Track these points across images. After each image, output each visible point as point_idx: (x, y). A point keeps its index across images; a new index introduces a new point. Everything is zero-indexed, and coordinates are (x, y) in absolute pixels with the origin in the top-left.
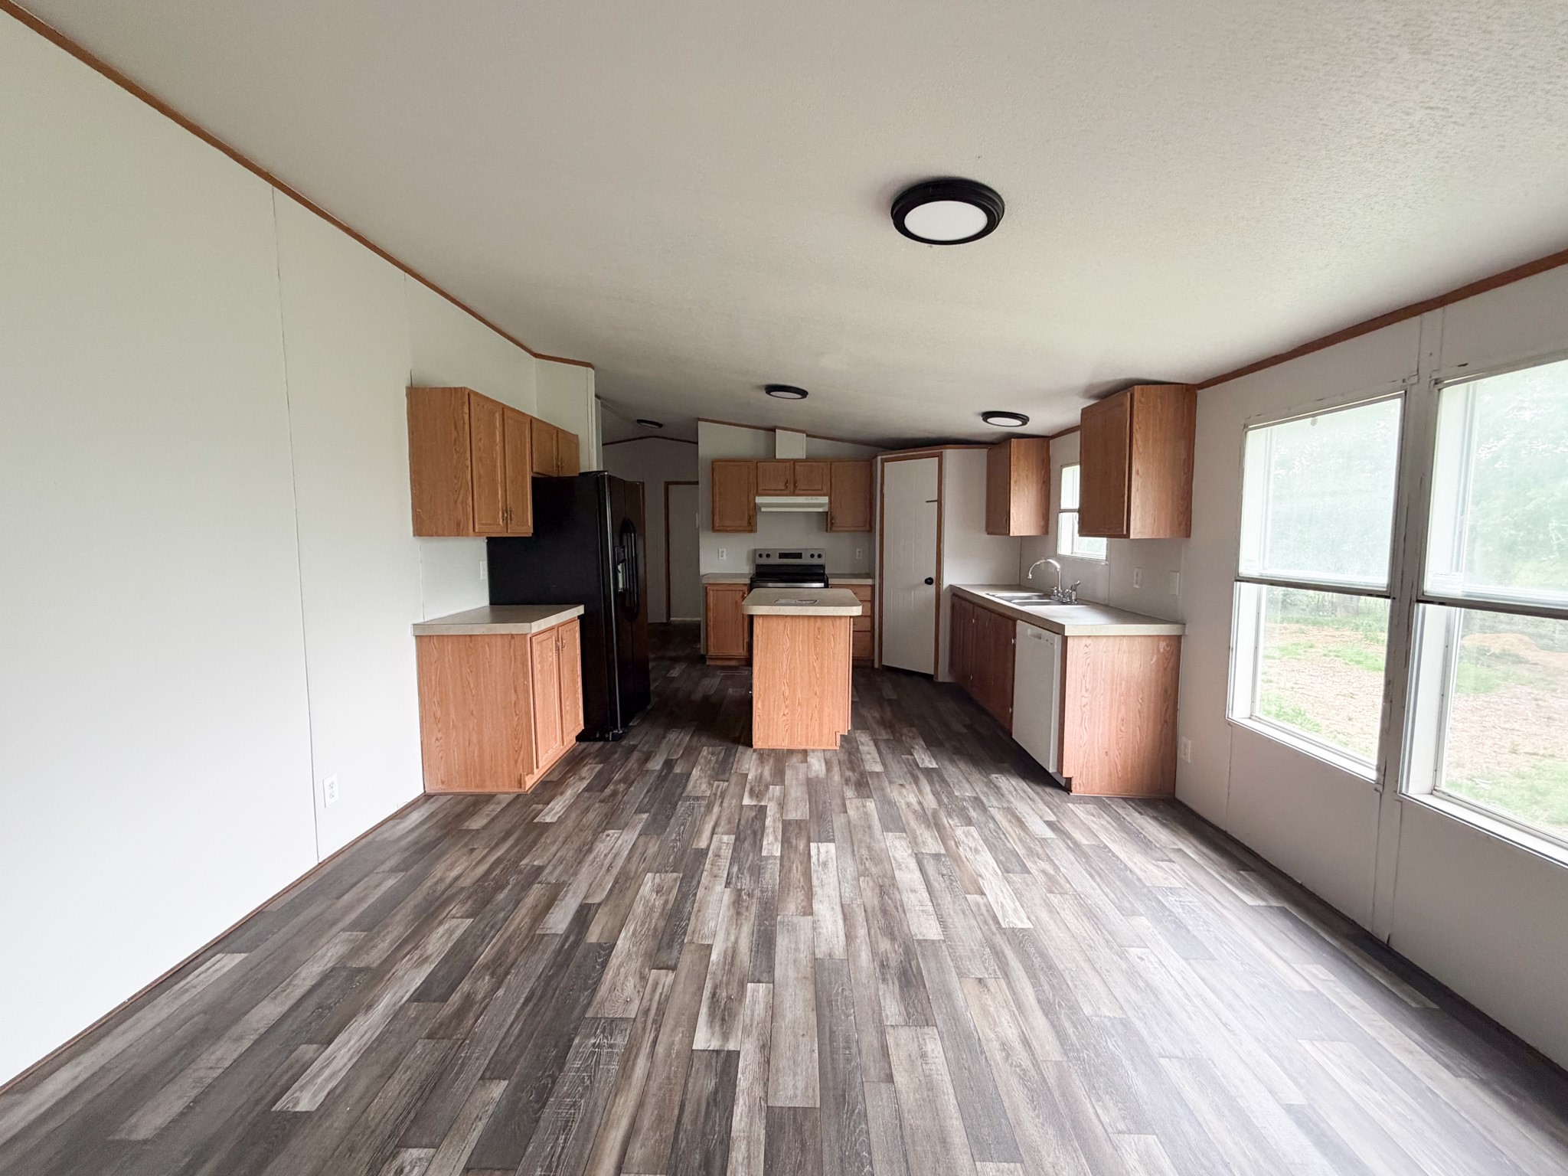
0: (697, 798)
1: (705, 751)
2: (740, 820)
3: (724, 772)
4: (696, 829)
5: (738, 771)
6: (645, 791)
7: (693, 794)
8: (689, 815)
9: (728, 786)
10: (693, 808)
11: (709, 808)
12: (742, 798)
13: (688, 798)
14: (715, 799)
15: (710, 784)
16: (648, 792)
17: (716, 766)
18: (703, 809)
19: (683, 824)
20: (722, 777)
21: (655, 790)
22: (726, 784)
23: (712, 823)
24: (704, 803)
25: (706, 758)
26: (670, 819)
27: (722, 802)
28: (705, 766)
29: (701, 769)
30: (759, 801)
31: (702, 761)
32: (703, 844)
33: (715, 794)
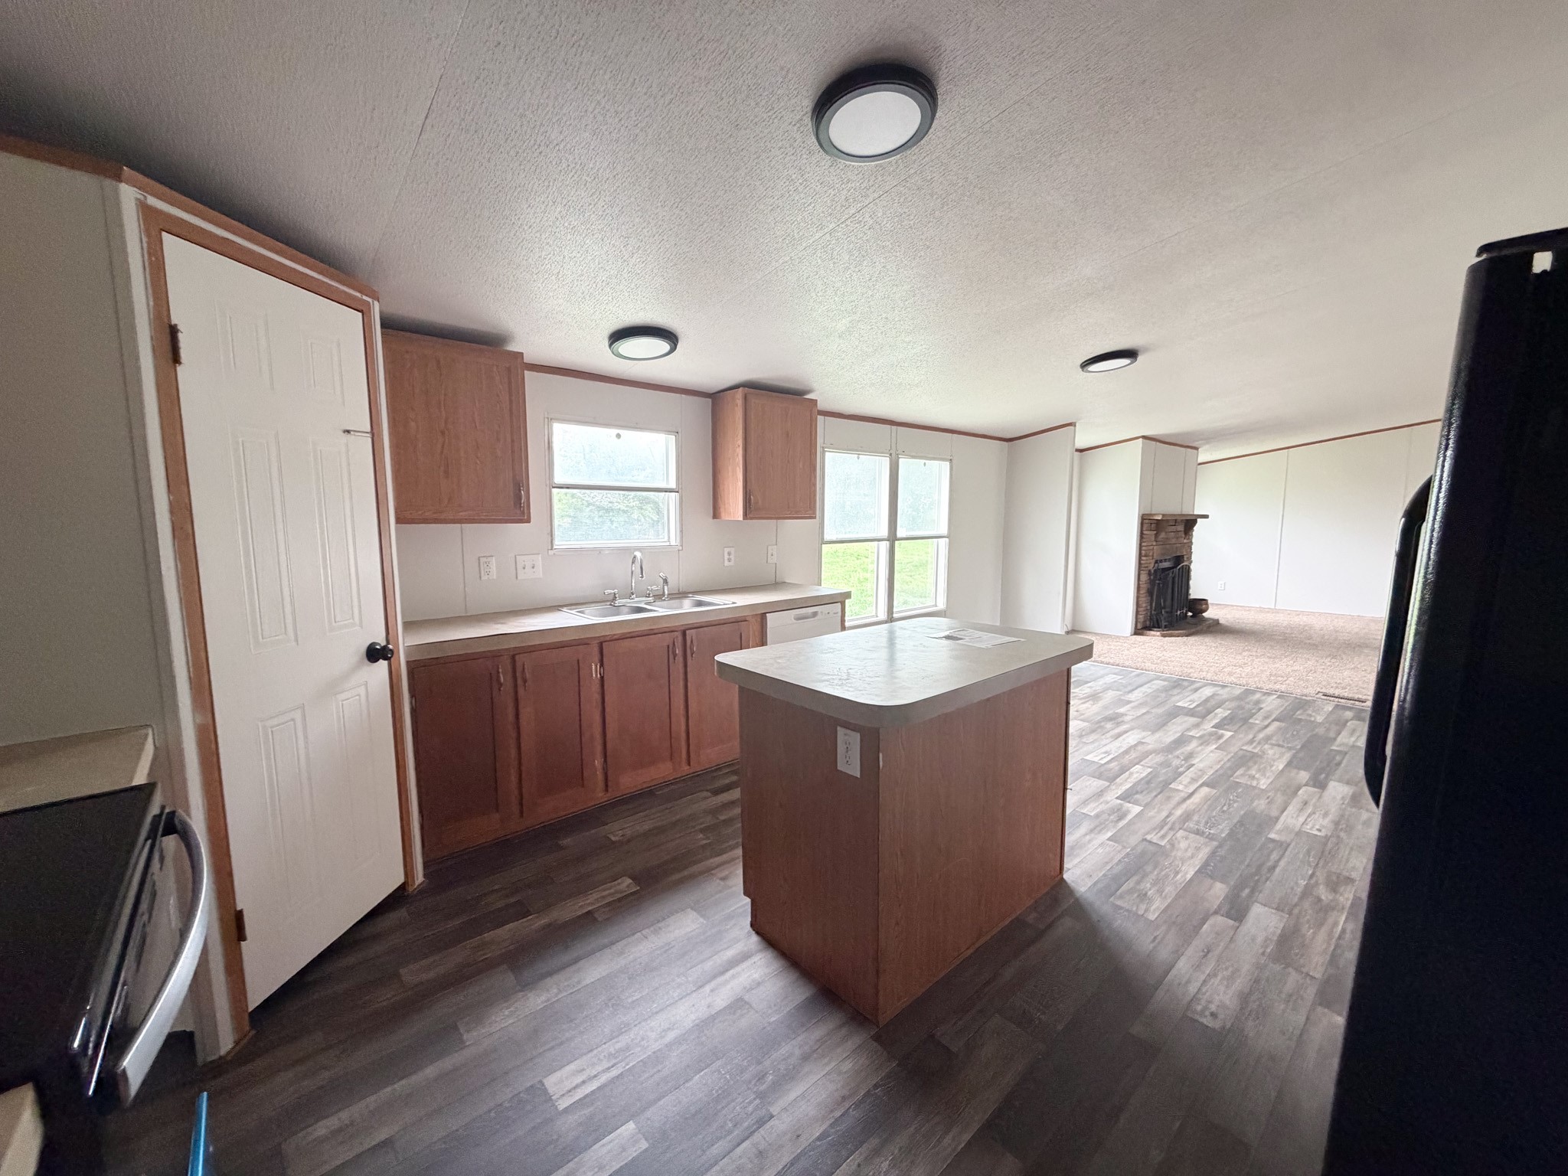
0: (1198, 832)
1: (1154, 910)
2: (1156, 796)
3: (1143, 853)
4: (1209, 802)
5: (1120, 847)
6: (1278, 870)
7: (1202, 840)
8: (1214, 817)
9: (1148, 833)
10: (1207, 823)
11: (1187, 817)
12: (1139, 815)
13: (1211, 837)
14: (1174, 823)
15: (1173, 845)
16: (1274, 867)
17: (1148, 868)
18: (1196, 818)
19: (1224, 812)
20: (1151, 848)
21: (1260, 867)
22: (1149, 837)
23: (1189, 802)
24: (1191, 825)
25: (1160, 892)
26: (1238, 822)
27: (1168, 817)
28: (1167, 876)
29: (1177, 873)
30: (1121, 805)
31: (1170, 890)
32: (1205, 790)
33: (1171, 829)
